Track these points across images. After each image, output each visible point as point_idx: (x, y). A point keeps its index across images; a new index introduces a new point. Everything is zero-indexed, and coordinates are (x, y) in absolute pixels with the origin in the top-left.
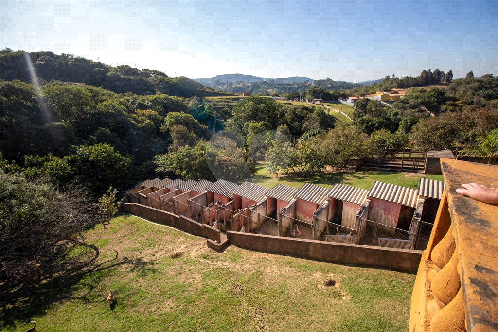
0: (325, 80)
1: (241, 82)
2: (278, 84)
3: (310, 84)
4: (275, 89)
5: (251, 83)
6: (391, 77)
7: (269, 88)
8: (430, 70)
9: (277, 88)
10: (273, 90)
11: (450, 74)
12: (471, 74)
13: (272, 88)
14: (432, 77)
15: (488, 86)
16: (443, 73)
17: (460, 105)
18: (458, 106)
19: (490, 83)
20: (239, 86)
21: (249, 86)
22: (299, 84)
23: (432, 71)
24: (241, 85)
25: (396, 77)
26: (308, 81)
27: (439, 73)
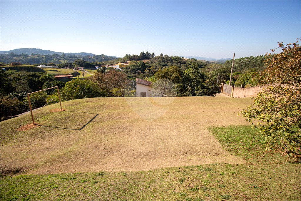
0: (100, 55)
1: (36, 54)
2: (68, 57)
3: (91, 57)
4: (65, 60)
5: (45, 55)
6: (128, 55)
7: (61, 60)
8: (144, 52)
9: (67, 59)
10: (64, 61)
11: (153, 54)
12: (162, 55)
13: (63, 60)
14: (145, 55)
15: (165, 60)
16: (150, 53)
17: (151, 69)
18: (151, 70)
19: (167, 59)
20: (34, 57)
21: (43, 58)
22: (84, 57)
23: (145, 53)
24: (36, 57)
25: (130, 55)
26: (90, 55)
27: (148, 54)
